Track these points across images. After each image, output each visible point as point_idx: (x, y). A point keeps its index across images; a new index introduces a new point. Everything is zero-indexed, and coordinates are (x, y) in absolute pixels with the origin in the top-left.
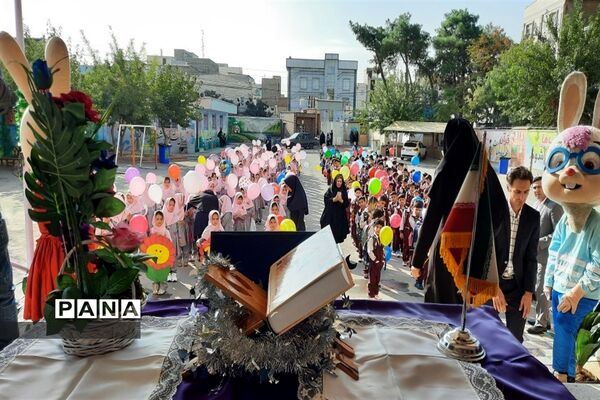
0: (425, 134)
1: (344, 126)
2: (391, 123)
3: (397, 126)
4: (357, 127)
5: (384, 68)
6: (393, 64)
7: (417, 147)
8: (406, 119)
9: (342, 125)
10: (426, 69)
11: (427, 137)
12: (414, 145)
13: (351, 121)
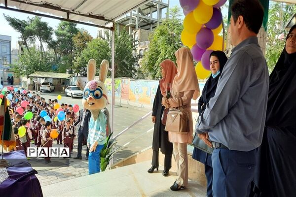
0: (54, 79)
1: (3, 73)
2: (33, 72)
3: (37, 74)
4: (12, 74)
5: (27, 43)
6: (33, 41)
7: (49, 85)
8: (42, 71)
9: (2, 73)
10: (52, 45)
11: (55, 80)
12: (48, 84)
13: (8, 70)
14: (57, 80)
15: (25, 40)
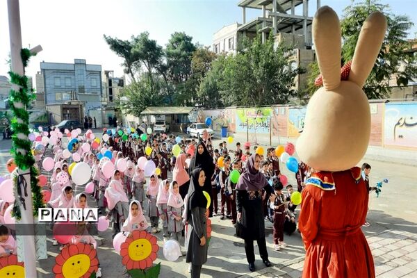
0: (167, 115)
1: (102, 113)
2: (145, 108)
3: (149, 111)
4: (113, 113)
5: (132, 70)
6: (138, 67)
7: (165, 124)
8: (154, 105)
9: (100, 112)
11: (167, 117)
12: (163, 123)
13: (108, 109)
14: (170, 118)
15: (129, 66)
